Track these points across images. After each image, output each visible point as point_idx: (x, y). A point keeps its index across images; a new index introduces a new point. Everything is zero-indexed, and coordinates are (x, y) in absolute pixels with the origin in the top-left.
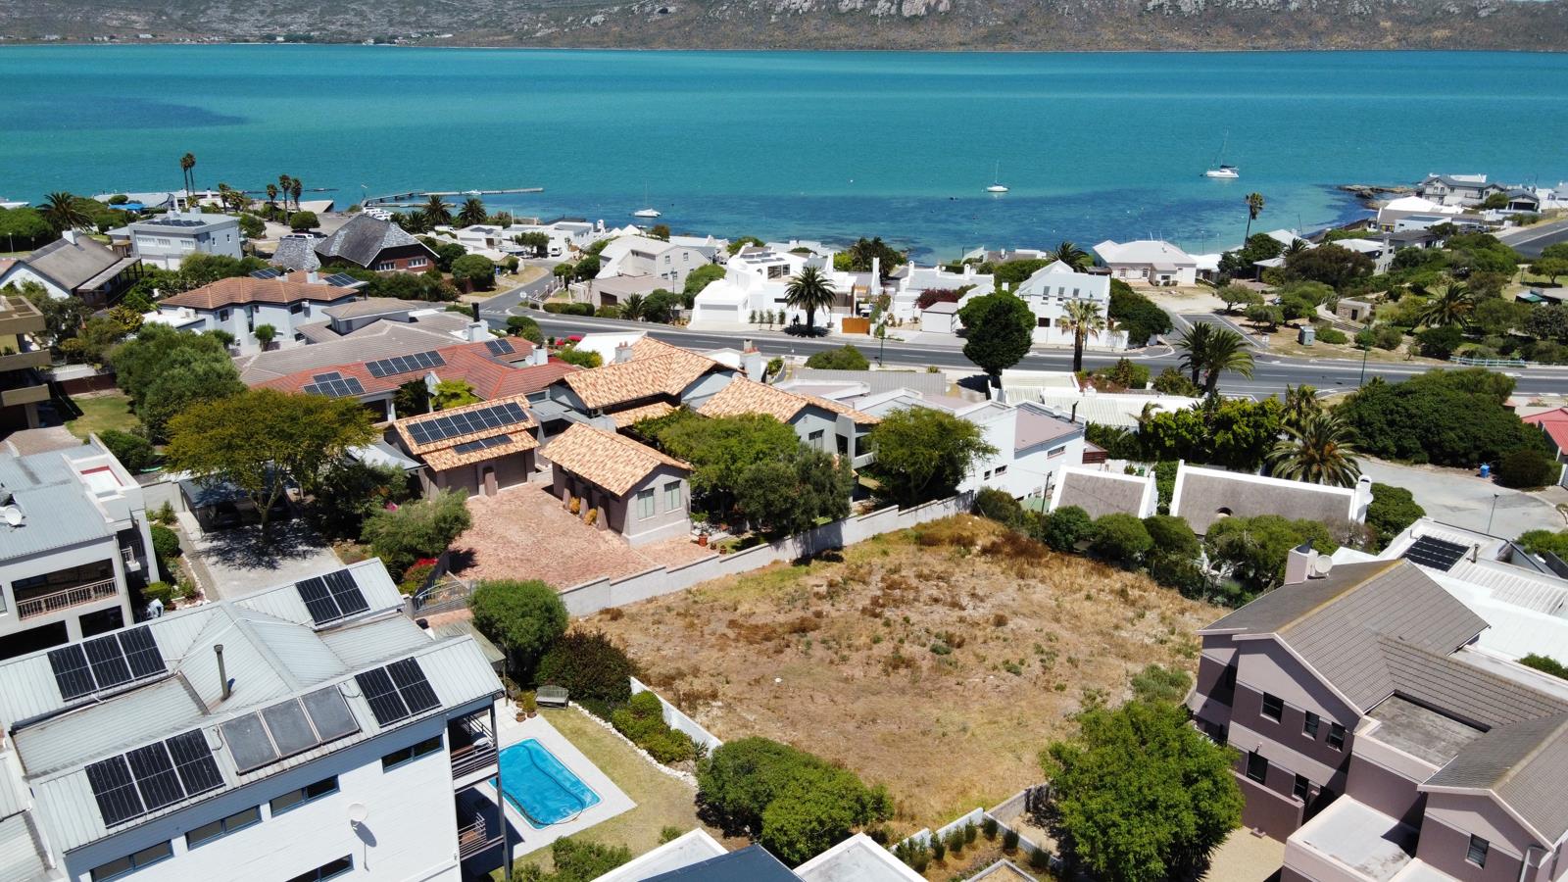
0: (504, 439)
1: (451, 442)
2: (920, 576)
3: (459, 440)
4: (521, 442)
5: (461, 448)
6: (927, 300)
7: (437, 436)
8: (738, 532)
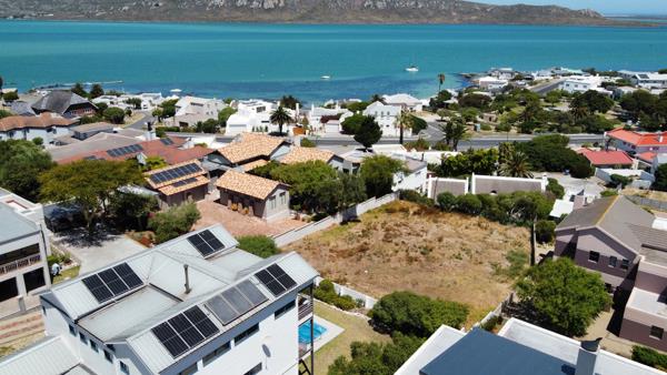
0: (193, 179)
1: (170, 182)
2: (396, 225)
3: (174, 181)
4: (202, 181)
5: (176, 185)
6: (325, 120)
7: (164, 180)
8: (309, 213)
